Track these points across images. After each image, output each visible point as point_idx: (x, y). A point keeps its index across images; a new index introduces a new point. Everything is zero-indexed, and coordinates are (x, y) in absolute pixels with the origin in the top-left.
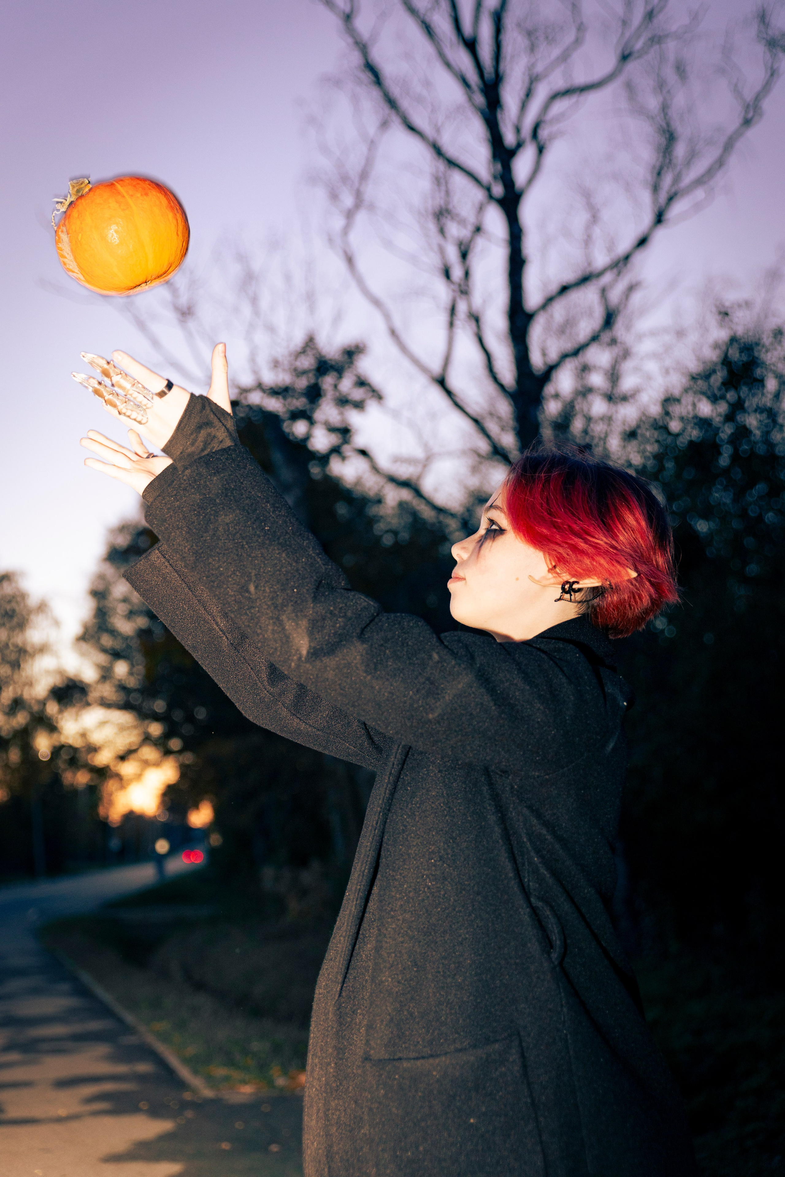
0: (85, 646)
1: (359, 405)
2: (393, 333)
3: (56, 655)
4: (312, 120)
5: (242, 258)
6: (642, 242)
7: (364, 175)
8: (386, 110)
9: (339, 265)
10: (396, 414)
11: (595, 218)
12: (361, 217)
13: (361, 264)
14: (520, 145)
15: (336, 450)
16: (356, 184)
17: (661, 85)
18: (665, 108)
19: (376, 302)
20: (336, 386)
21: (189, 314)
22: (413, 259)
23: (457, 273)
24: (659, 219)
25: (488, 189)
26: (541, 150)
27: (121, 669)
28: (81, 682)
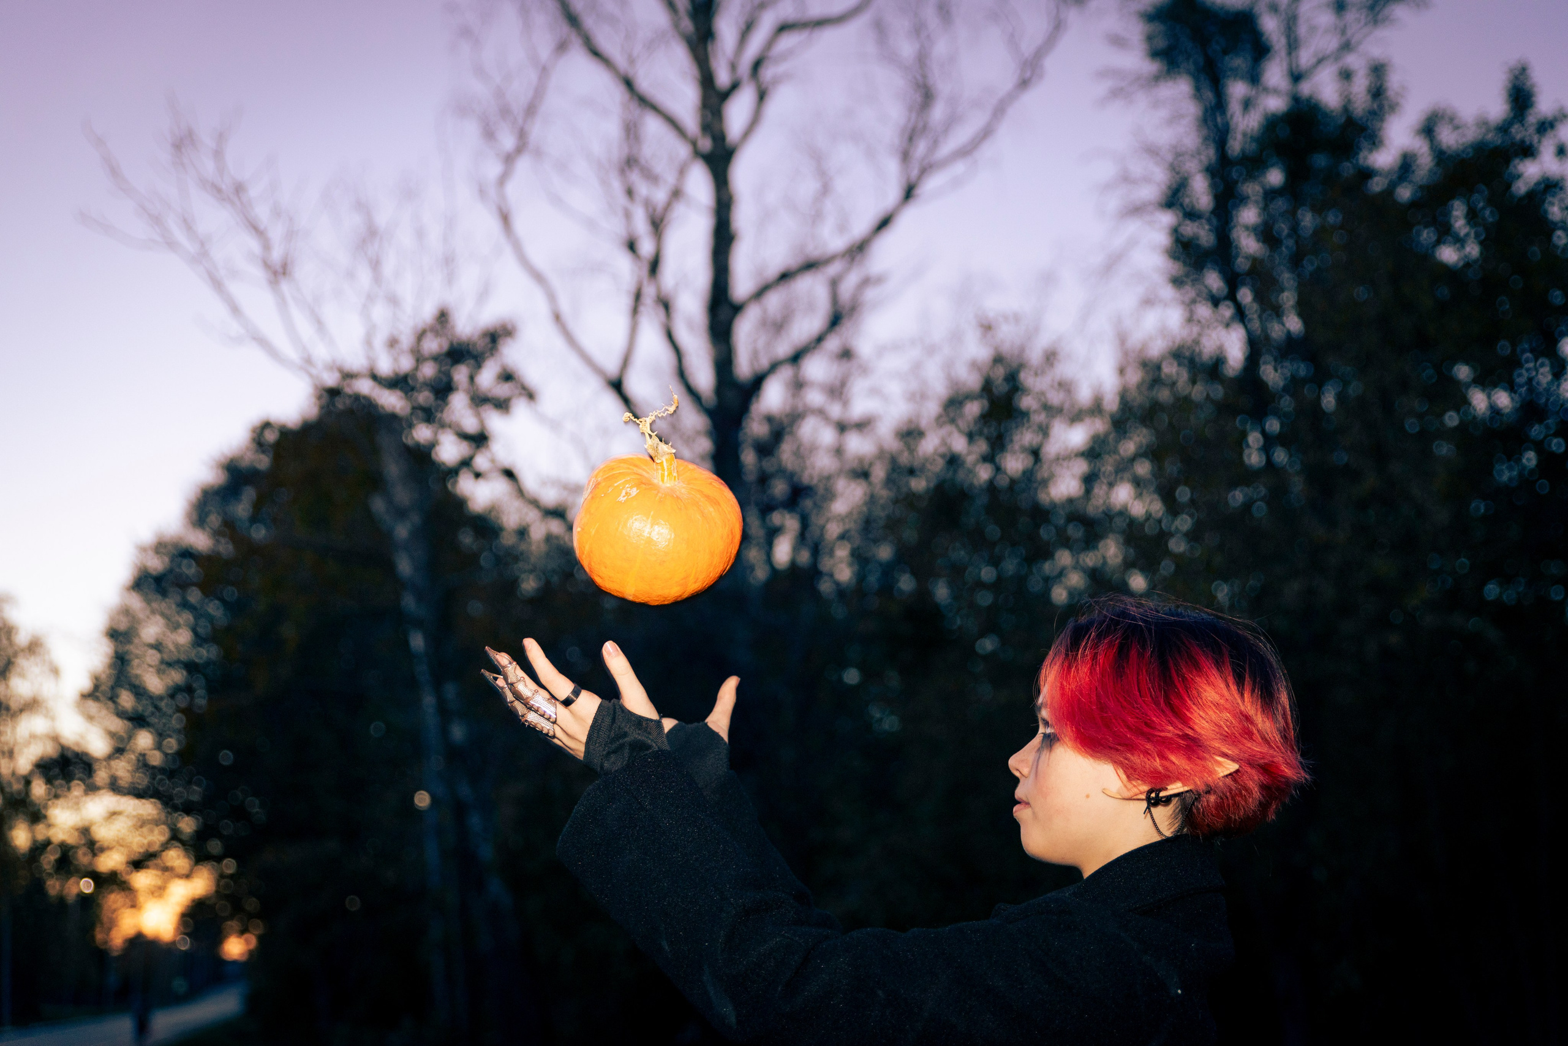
0: (92, 706)
1: (502, 405)
2: (557, 318)
3: (50, 716)
4: (466, 32)
5: (363, 207)
6: (884, 223)
7: (531, 110)
8: (565, 29)
9: (490, 223)
10: (554, 425)
11: (826, 189)
12: (523, 165)
13: (520, 225)
14: (735, 86)
15: (466, 463)
16: (520, 121)
17: (918, 30)
18: (922, 59)
19: (538, 277)
20: (472, 378)
21: (284, 273)
22: (591, 224)
23: (647, 247)
24: (909, 193)
25: (694, 143)
26: (762, 96)
27: (144, 740)
28: (86, 754)
